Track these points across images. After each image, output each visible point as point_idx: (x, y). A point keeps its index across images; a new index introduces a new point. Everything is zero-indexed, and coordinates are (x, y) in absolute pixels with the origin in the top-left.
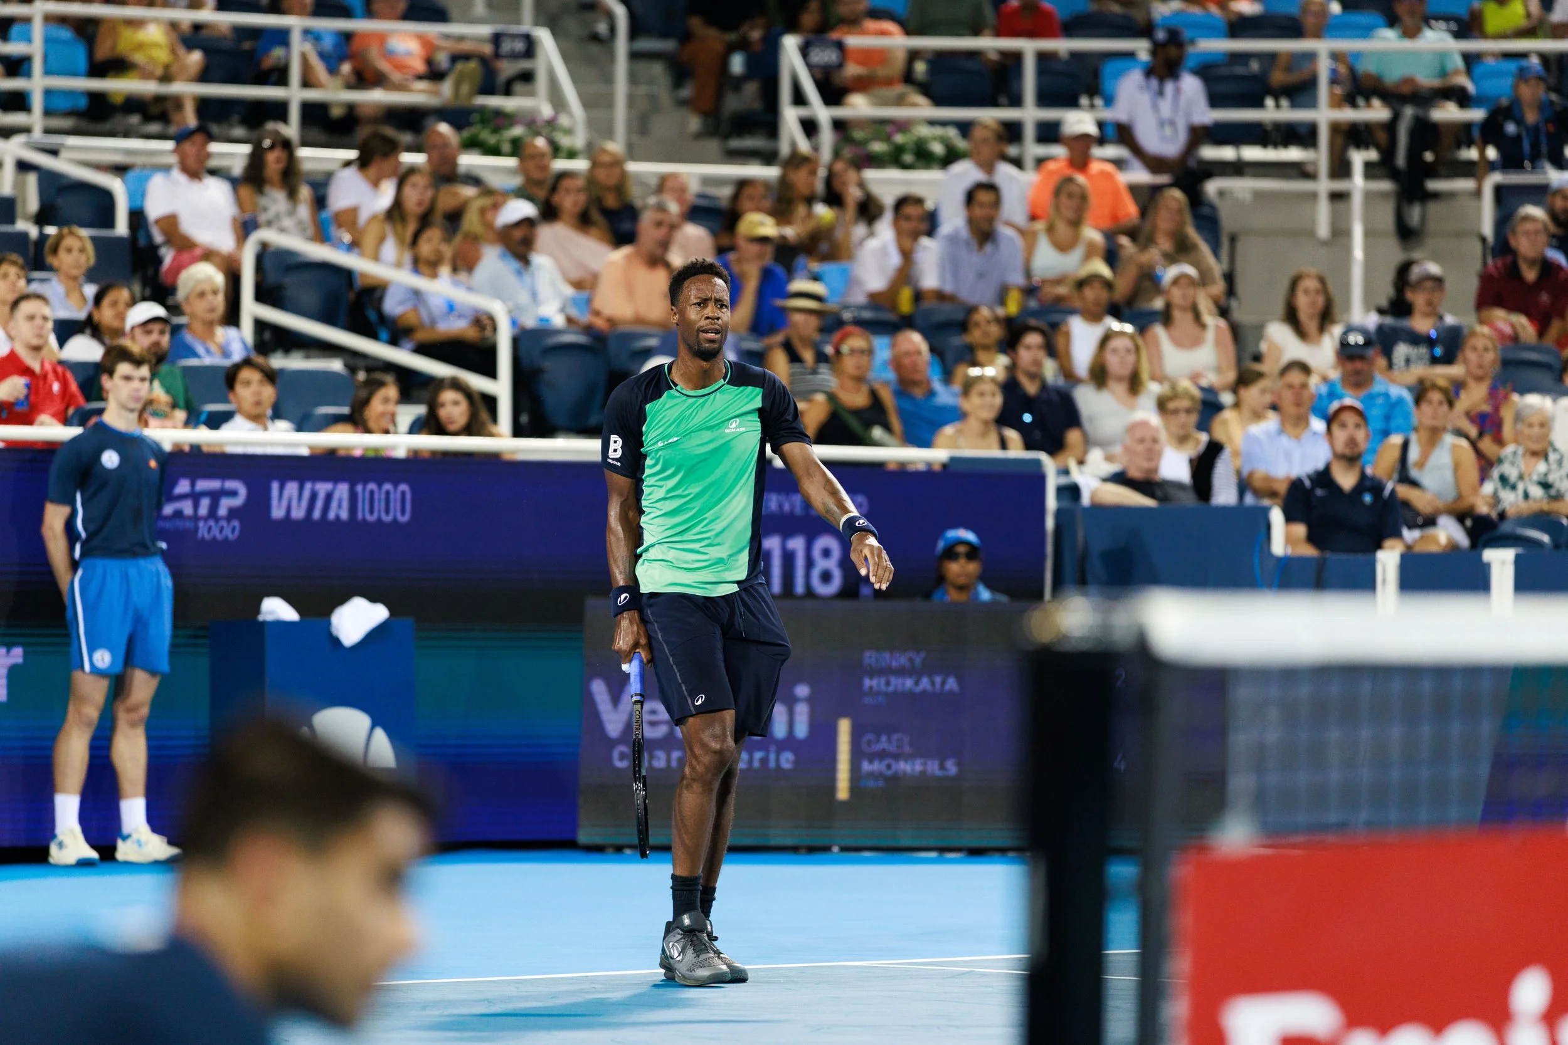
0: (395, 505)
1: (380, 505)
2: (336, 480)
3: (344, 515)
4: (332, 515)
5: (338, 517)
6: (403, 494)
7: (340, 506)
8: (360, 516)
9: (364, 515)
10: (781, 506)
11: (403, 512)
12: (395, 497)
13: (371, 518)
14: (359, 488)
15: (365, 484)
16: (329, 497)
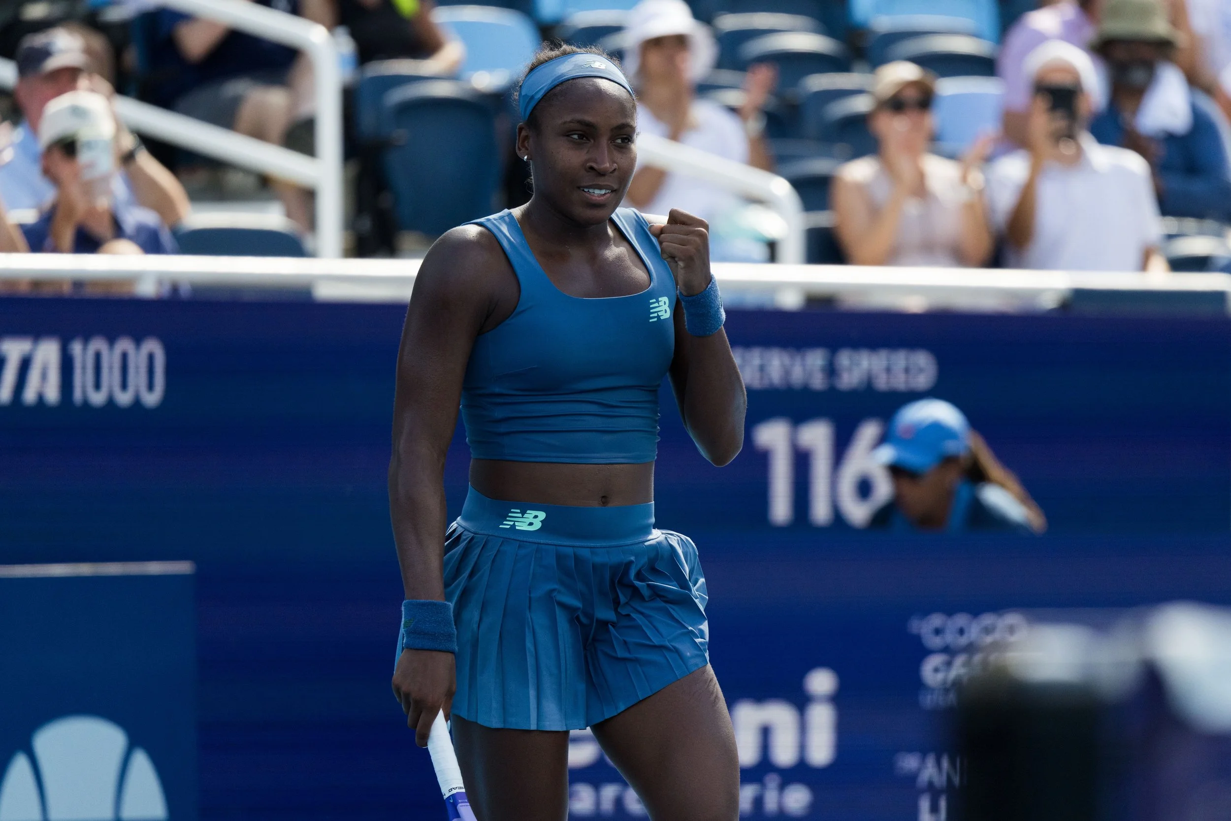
0: (138, 378)
1: (111, 376)
2: (37, 333)
3: (52, 394)
4: (30, 395)
5: (41, 398)
6: (151, 358)
7: (44, 376)
8: (78, 395)
9: (84, 392)
10: (787, 372)
11: (151, 387)
12: (138, 360)
13: (98, 398)
14: (77, 348)
15: (86, 340)
16: (25, 365)
